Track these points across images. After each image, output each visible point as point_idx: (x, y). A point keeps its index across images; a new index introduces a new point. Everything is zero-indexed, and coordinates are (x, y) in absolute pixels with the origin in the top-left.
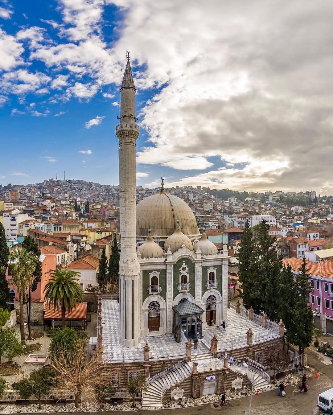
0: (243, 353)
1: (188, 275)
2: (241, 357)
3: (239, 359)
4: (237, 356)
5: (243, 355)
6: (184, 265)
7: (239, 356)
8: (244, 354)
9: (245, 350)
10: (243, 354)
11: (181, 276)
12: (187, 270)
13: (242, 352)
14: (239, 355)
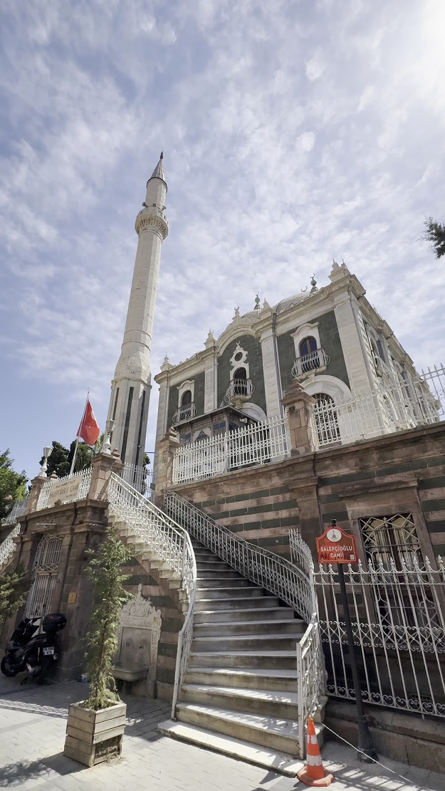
0: (270, 500)
1: (247, 367)
2: (266, 524)
3: (253, 534)
4: (243, 520)
5: (270, 516)
6: (239, 349)
7: (253, 518)
8: (277, 507)
9: (277, 481)
10: (268, 508)
11: (232, 373)
12: (244, 358)
13: (265, 493)
14: (253, 511)
